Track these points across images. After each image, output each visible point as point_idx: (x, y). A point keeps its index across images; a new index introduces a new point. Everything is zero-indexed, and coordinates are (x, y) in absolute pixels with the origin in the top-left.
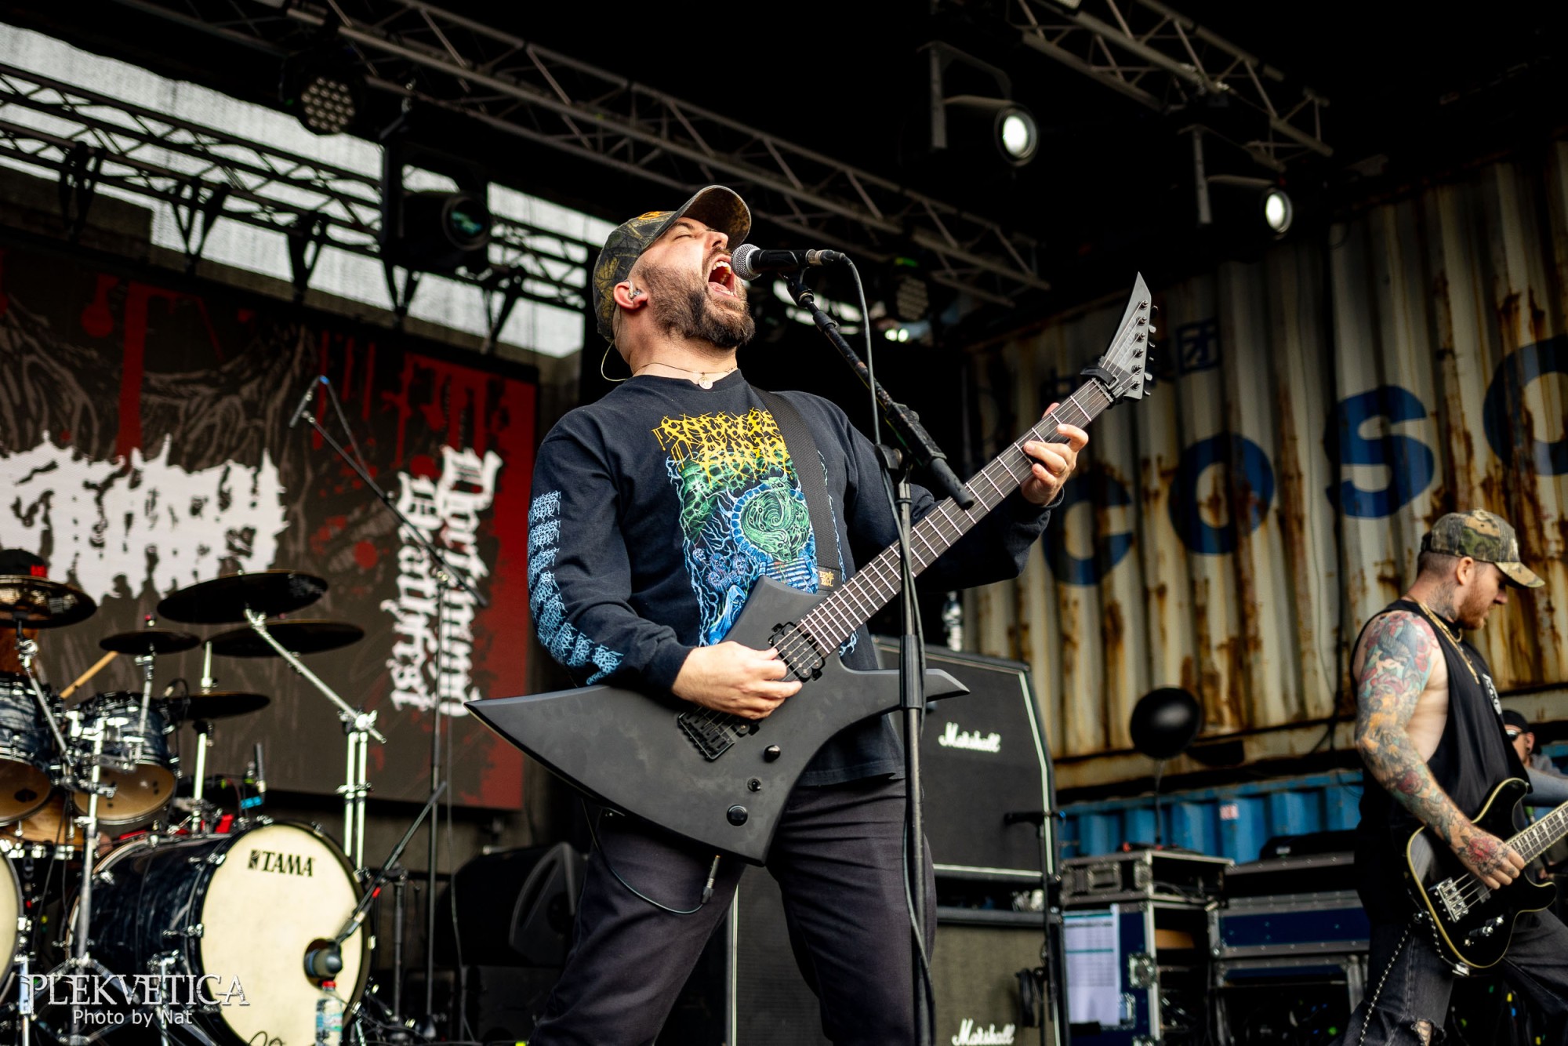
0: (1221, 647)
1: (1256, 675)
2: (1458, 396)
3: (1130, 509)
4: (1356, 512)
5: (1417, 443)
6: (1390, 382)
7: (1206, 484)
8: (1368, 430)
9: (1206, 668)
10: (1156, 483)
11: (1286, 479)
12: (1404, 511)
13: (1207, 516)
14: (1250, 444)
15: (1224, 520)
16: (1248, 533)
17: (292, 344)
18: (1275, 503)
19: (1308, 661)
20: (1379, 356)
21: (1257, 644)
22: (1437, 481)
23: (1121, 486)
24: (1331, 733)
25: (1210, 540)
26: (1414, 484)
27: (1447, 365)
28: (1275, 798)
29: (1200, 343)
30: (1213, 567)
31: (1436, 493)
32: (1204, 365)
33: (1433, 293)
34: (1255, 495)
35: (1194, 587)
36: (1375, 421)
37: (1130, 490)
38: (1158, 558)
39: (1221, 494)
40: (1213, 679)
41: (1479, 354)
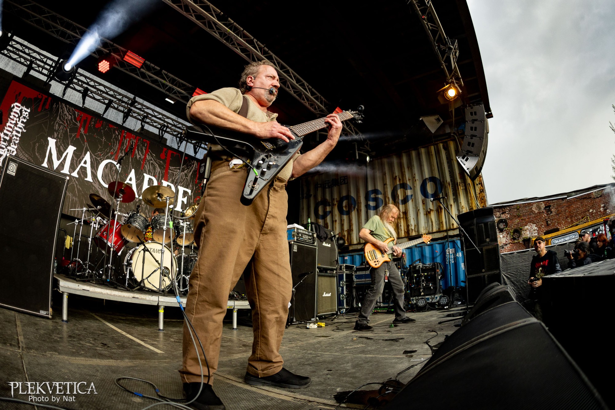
0: (346, 231)
1: (352, 236)
2: (387, 191)
3: (331, 207)
4: (370, 209)
5: (380, 199)
6: (376, 188)
7: (345, 203)
8: (373, 196)
9: (343, 234)
10: (335, 203)
11: (359, 204)
12: (378, 209)
13: (344, 209)
14: (352, 198)
15: (347, 210)
16: (351, 212)
17: (193, 164)
18: (356, 207)
20: (375, 183)
21: (352, 230)
23: (329, 203)
25: (345, 213)
26: (380, 205)
27: (386, 186)
28: (354, 256)
29: (344, 180)
30: (345, 217)
32: (345, 183)
33: (384, 175)
34: (353, 206)
35: (342, 221)
36: (374, 194)
37: (331, 204)
38: (335, 215)
39: (347, 205)
40: (344, 236)
41: (391, 185)
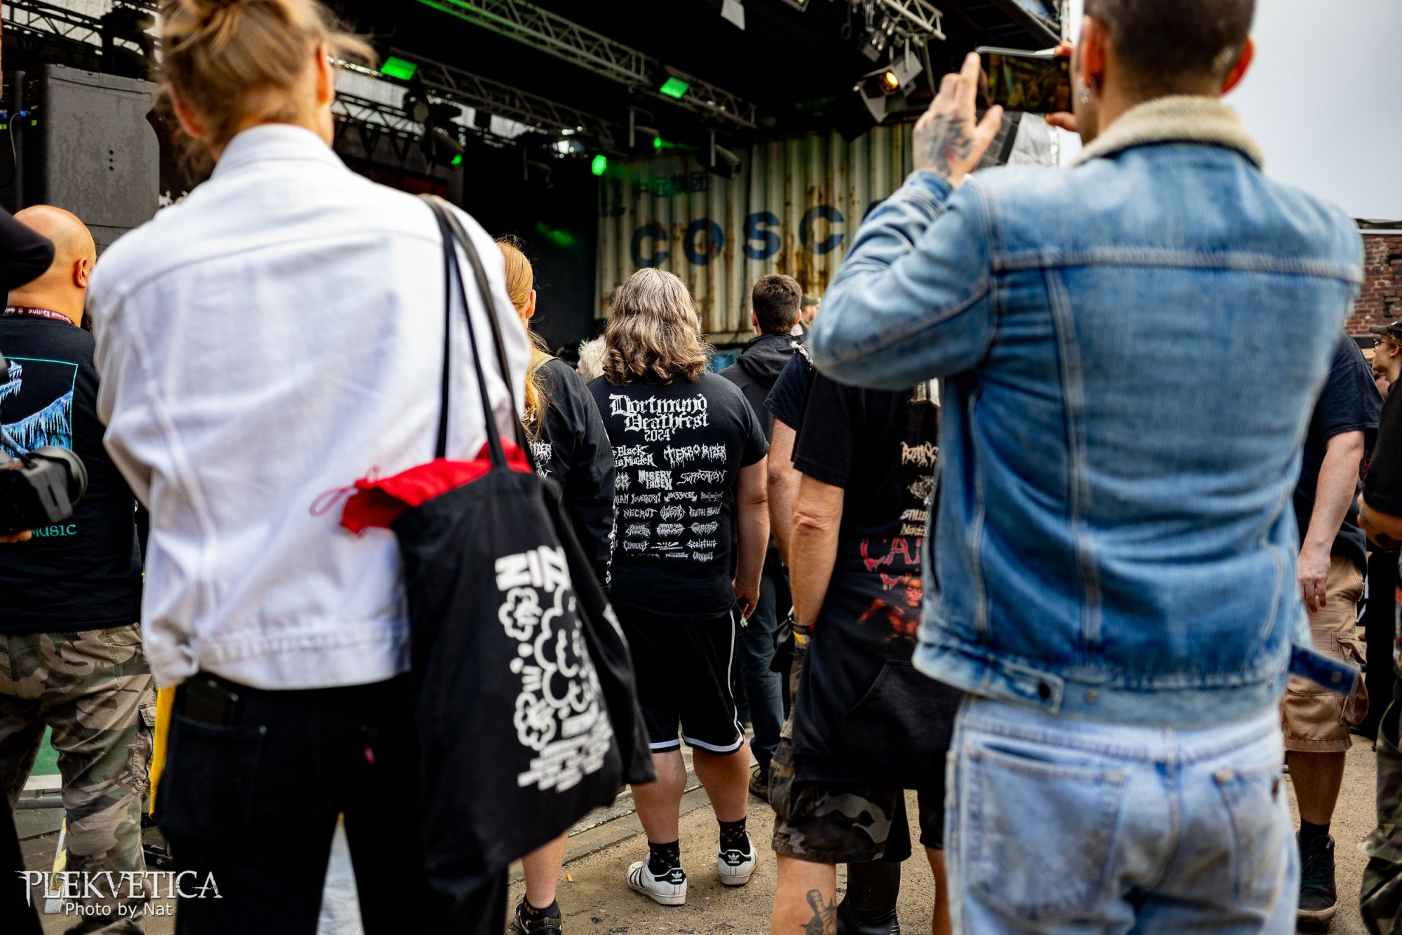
0: (699, 301)
1: (711, 312)
2: (790, 221)
3: (668, 242)
4: (752, 257)
5: (775, 235)
6: (769, 210)
7: (698, 237)
8: (759, 227)
10: (679, 234)
11: (729, 241)
12: (769, 259)
13: (697, 250)
14: (715, 226)
15: (704, 252)
16: (712, 259)
18: (723, 249)
19: (730, 310)
20: (766, 199)
21: (712, 302)
22: (781, 250)
23: (664, 233)
24: (736, 336)
25: (698, 259)
26: (773, 250)
27: (788, 208)
29: (700, 180)
30: (698, 270)
31: (781, 255)
32: (701, 189)
33: (787, 179)
34: (716, 245)
35: (691, 275)
36: (762, 224)
37: (668, 235)
38: (678, 264)
39: (704, 243)
41: (800, 206)
